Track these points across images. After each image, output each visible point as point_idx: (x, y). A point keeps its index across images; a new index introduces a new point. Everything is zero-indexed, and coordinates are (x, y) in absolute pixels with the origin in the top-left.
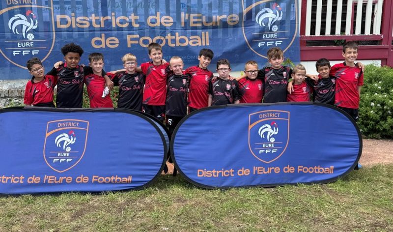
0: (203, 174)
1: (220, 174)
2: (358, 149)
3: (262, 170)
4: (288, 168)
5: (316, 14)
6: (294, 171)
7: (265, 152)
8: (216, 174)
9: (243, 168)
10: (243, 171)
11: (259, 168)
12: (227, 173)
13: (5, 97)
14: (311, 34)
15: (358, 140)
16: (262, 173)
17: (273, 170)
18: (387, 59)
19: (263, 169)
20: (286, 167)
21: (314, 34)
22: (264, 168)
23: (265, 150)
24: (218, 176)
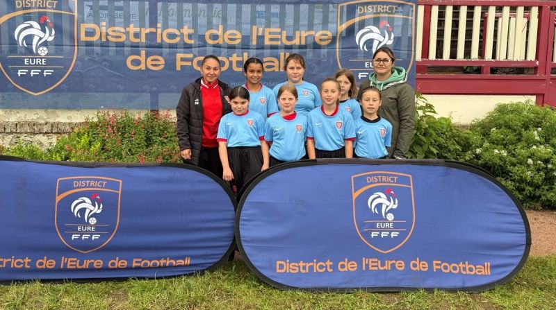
0: (285, 268)
1: (311, 268)
2: (525, 235)
3: (376, 264)
4: (417, 263)
5: (443, 30)
6: (426, 269)
7: (380, 235)
8: (304, 268)
9: (346, 260)
10: (346, 264)
11: (371, 260)
12: (321, 267)
13: (11, 133)
14: (437, 57)
15: (522, 220)
16: (376, 268)
17: (393, 265)
18: (543, 95)
19: (377, 262)
20: (414, 262)
21: (441, 57)
22: (379, 262)
23: (380, 232)
24: (307, 271)
